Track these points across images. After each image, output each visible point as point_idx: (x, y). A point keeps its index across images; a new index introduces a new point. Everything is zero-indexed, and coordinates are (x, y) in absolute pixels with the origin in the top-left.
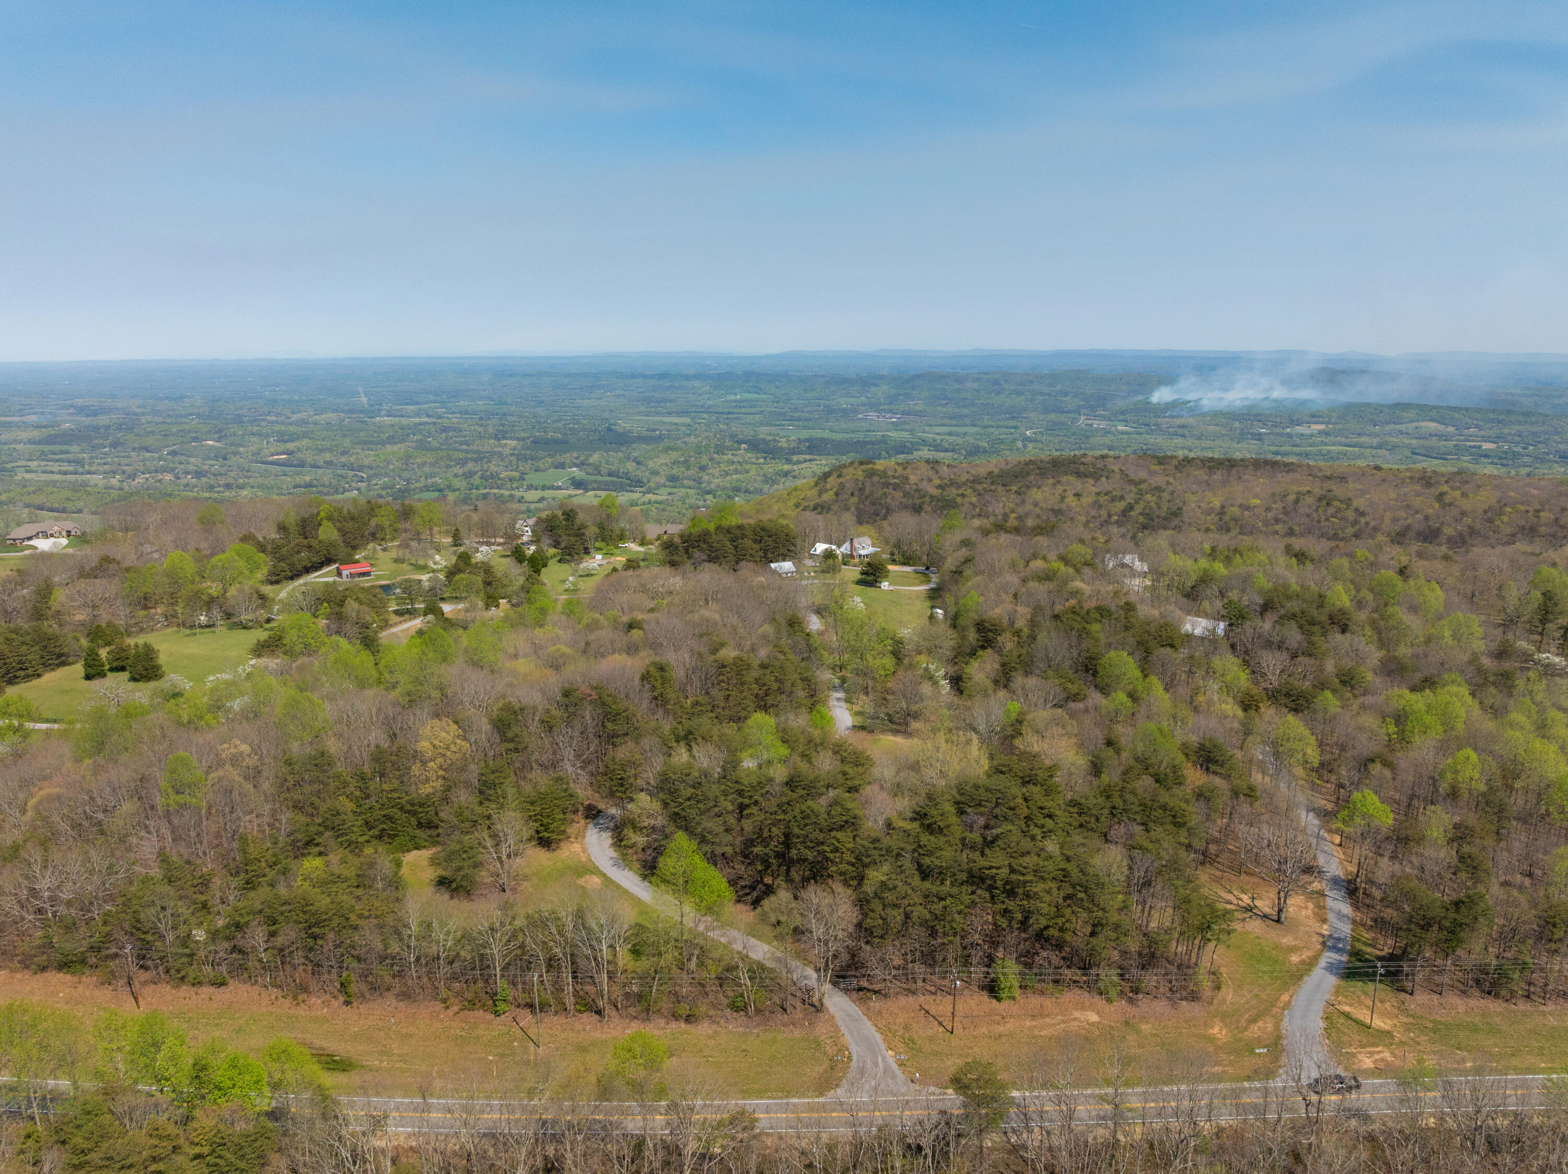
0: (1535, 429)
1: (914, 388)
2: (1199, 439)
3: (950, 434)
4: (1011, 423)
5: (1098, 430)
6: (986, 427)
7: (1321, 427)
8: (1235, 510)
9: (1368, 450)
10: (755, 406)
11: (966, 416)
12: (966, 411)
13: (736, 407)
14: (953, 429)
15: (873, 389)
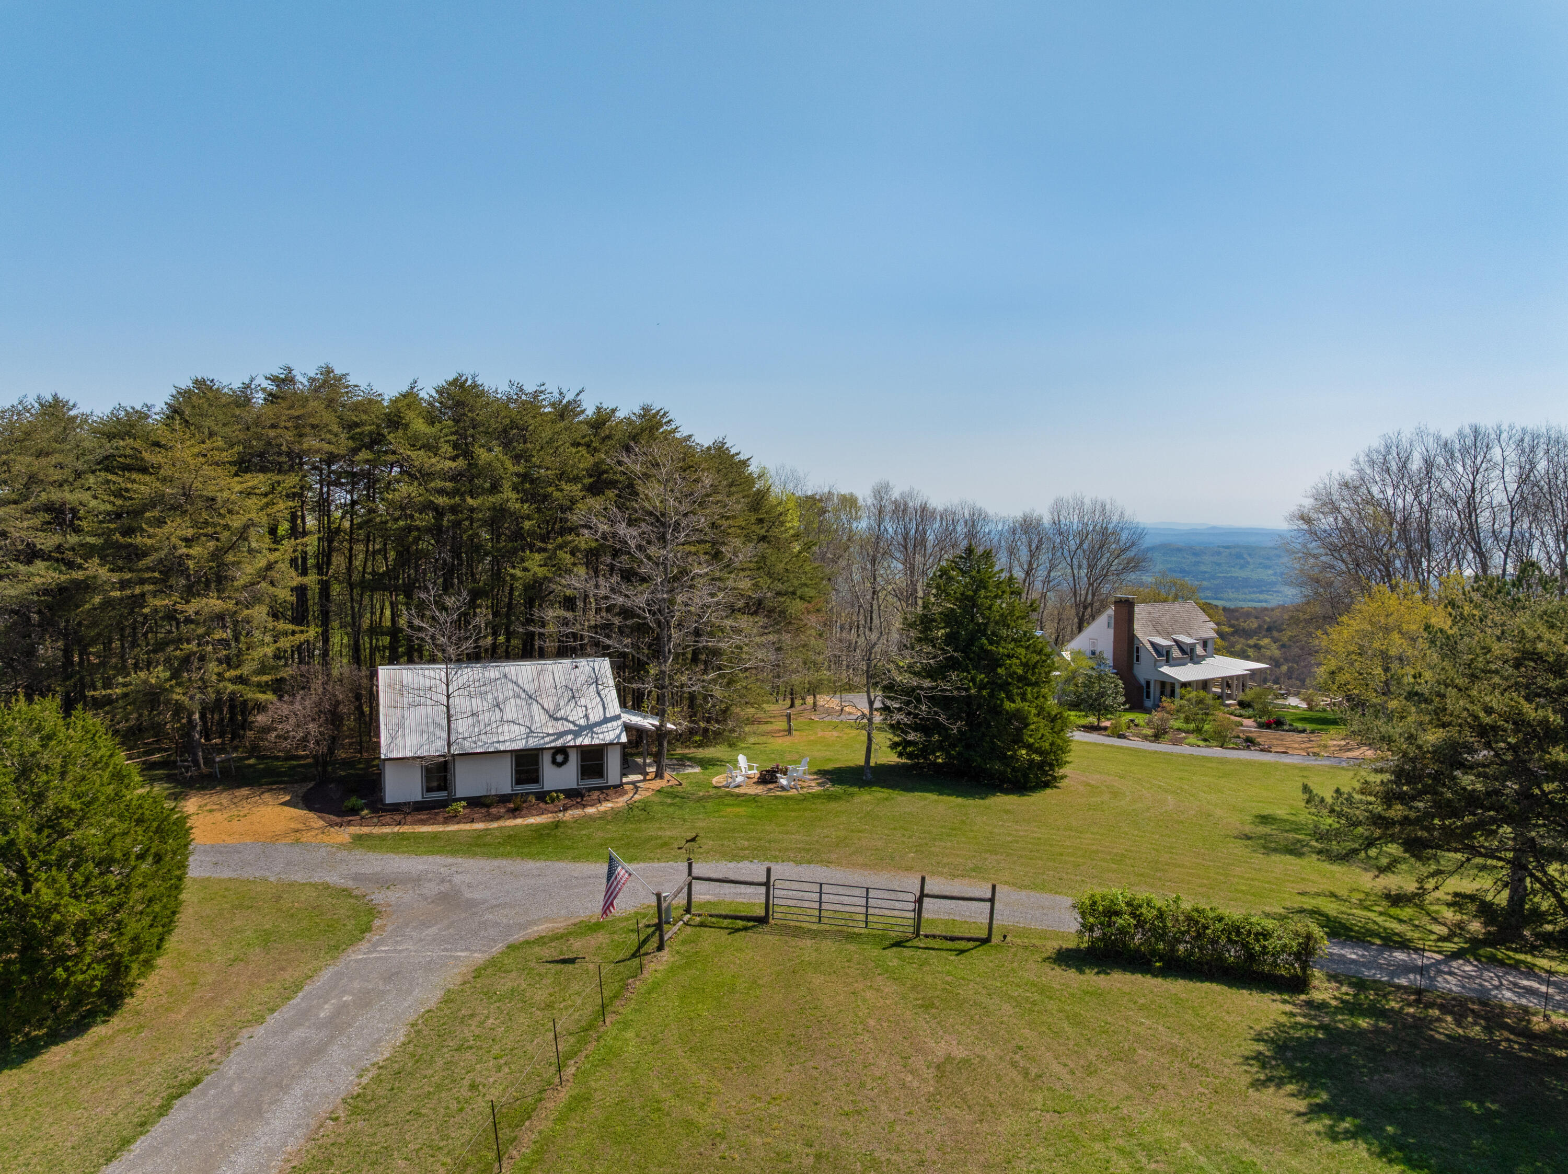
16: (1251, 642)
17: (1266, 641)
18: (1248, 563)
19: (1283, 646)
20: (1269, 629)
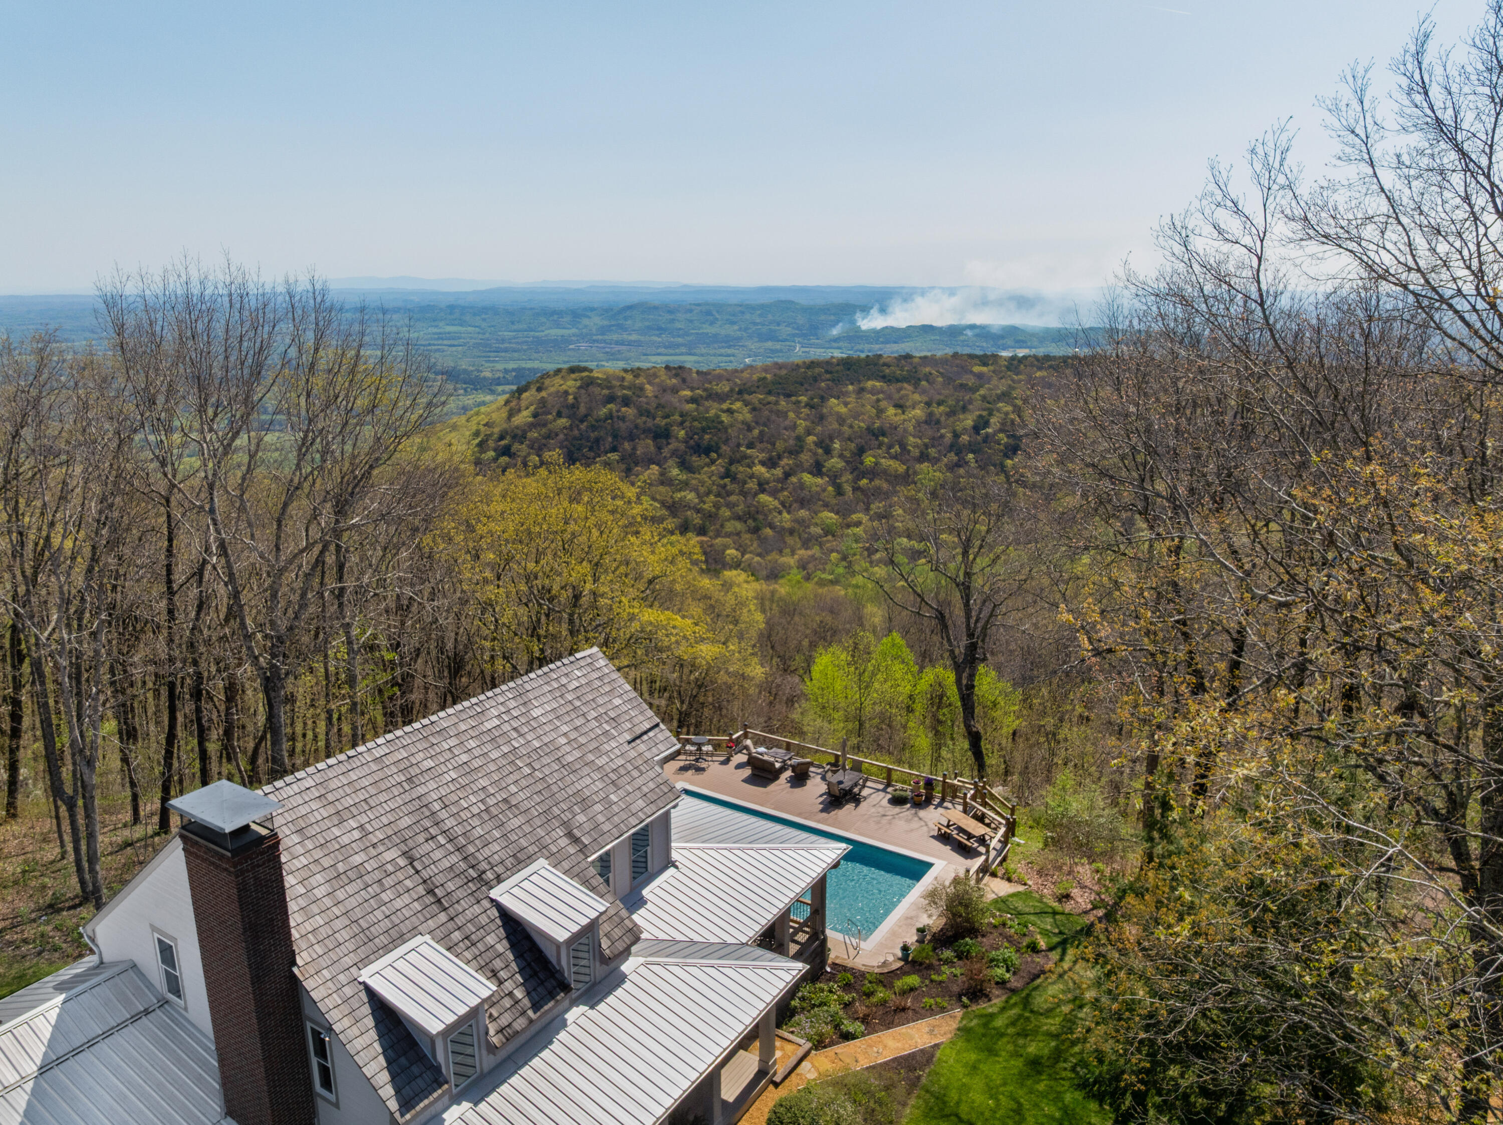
1: (626, 319)
4: (729, 351)
10: (459, 338)
11: (682, 345)
12: (680, 340)
13: (438, 339)
14: (670, 358)
15: (584, 320)
16: (725, 406)
17: (738, 405)
18: (717, 319)
19: (754, 409)
20: (740, 392)
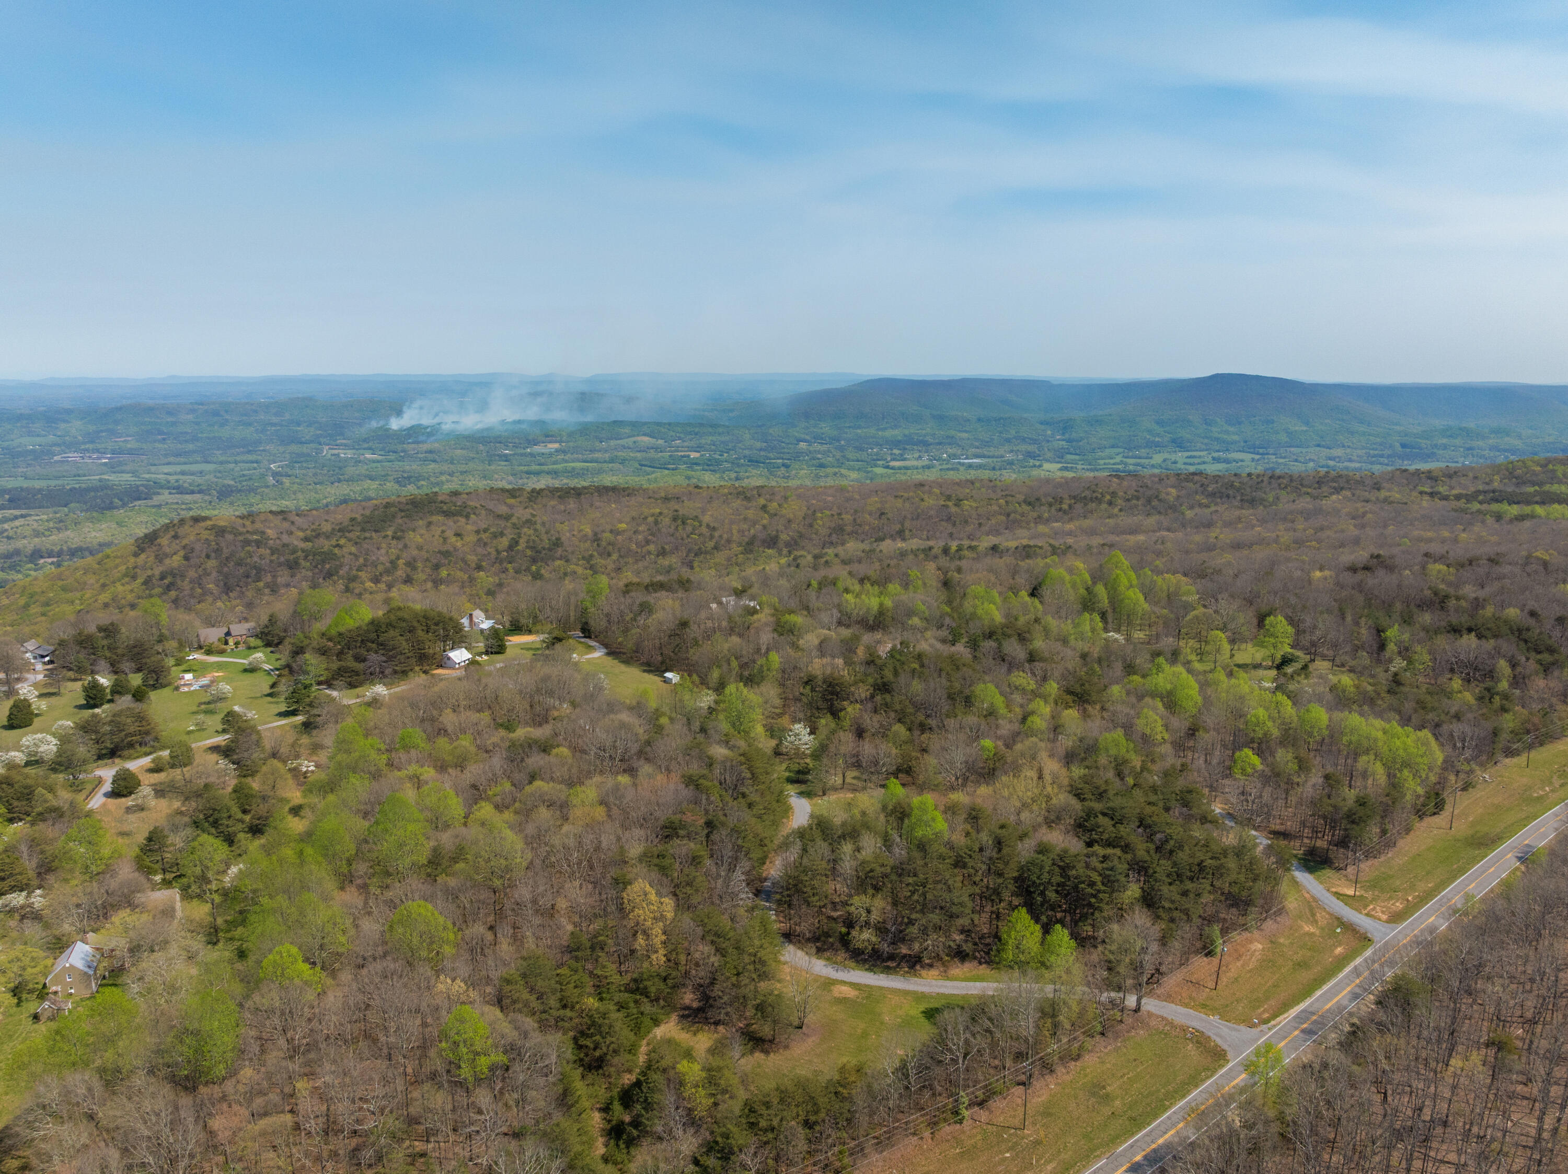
0: (723, 439)
1: (116, 422)
2: (452, 463)
3: (183, 473)
4: (250, 457)
5: (346, 460)
6: (222, 463)
7: (556, 446)
8: (607, 535)
9: (605, 465)
11: (194, 451)
12: (191, 447)
14: (186, 468)
15: (63, 426)
18: (227, 420)
